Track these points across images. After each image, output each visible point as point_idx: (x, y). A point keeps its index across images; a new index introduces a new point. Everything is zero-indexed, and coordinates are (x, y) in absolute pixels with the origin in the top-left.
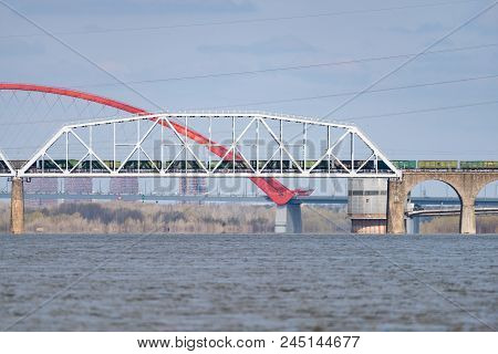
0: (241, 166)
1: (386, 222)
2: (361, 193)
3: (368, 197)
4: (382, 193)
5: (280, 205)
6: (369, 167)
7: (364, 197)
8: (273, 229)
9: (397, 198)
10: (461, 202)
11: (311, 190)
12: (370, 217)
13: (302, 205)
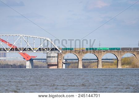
0: (17, 49)
1: (57, 65)
2: (50, 57)
3: (52, 58)
4: (56, 57)
5: (27, 61)
6: (52, 50)
7: (51, 58)
8: (26, 67)
9: (60, 58)
10: (78, 59)
11: (36, 56)
12: (52, 64)
13: (34, 60)
